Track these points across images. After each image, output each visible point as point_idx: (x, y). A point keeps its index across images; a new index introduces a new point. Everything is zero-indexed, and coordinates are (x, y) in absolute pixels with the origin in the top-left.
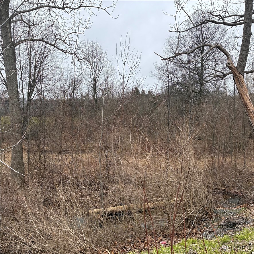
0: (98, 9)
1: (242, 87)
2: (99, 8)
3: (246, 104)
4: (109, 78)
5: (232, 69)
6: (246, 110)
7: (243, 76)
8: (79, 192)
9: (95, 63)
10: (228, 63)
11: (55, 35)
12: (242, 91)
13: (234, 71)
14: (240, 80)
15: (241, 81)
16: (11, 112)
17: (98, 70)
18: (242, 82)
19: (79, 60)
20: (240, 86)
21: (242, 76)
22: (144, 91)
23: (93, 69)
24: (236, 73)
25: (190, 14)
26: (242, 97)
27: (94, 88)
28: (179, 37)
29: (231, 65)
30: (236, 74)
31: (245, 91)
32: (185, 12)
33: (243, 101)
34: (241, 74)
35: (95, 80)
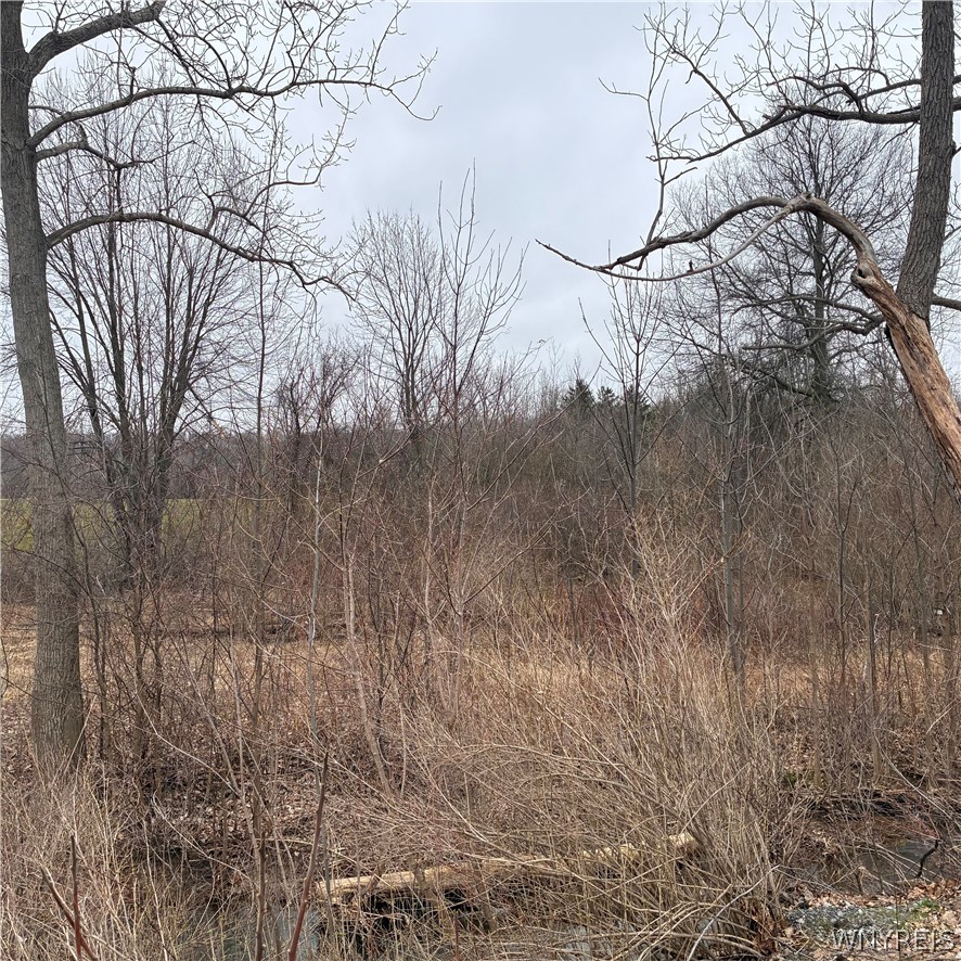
0: (361, 88)
1: (922, 368)
2: (366, 84)
3: (945, 437)
4: (464, 347)
5: (877, 296)
6: (946, 464)
7: (927, 320)
8: (295, 803)
9: (410, 296)
10: (860, 273)
11: (210, 197)
12: (925, 385)
13: (887, 303)
14: (914, 337)
15: (917, 344)
16: (35, 490)
17: (420, 321)
18: (921, 346)
19: (304, 283)
20: (913, 363)
21: (922, 323)
22: (609, 391)
23: (402, 318)
24: (894, 309)
25: (730, 88)
26: (927, 410)
27: (407, 389)
28: (663, 178)
29: (873, 278)
30: (894, 315)
31: (937, 386)
32: (709, 82)
33: (930, 425)
34: (918, 316)
35: (409, 357)
